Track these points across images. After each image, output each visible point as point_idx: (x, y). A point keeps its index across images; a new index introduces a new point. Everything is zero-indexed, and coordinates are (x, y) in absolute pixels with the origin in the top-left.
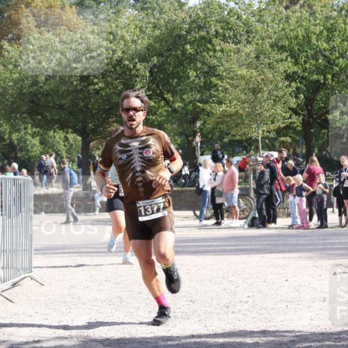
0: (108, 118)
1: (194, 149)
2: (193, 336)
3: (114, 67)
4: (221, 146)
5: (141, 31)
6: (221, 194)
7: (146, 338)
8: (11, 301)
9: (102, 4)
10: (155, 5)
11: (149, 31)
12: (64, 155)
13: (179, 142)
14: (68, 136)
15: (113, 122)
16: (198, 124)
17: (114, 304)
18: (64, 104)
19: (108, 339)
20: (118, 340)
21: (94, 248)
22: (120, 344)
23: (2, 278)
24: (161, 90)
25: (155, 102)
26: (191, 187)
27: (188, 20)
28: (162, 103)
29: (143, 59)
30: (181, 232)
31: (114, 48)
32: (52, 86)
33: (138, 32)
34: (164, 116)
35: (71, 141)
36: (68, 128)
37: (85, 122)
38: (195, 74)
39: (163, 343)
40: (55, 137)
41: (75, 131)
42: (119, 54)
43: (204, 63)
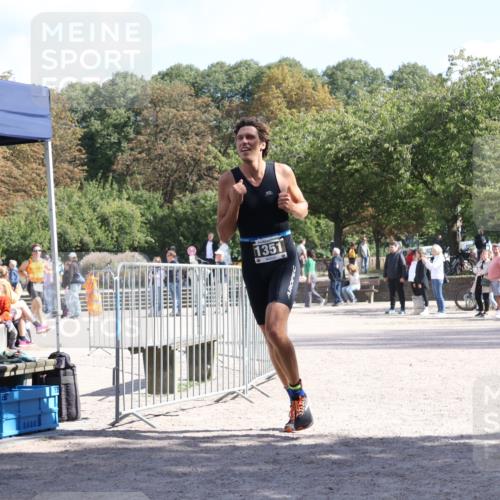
0: (363, 202)
2: (462, 437)
3: (370, 147)
5: (399, 109)
6: (488, 283)
7: (411, 438)
8: (267, 396)
9: (356, 82)
10: (411, 82)
11: (406, 109)
12: (317, 241)
13: (438, 227)
14: (320, 221)
15: (368, 206)
16: (459, 209)
17: (374, 401)
18: (317, 187)
19: (371, 438)
20: (381, 439)
21: (351, 340)
22: (383, 443)
25: (413, 185)
27: (449, 97)
28: (421, 186)
29: (404, 140)
31: (371, 127)
32: (304, 169)
33: (395, 111)
34: (421, 198)
35: (323, 226)
36: (320, 213)
37: (338, 207)
38: (457, 155)
39: (429, 444)
40: (306, 223)
41: (328, 216)
42: (375, 134)
43: (467, 143)
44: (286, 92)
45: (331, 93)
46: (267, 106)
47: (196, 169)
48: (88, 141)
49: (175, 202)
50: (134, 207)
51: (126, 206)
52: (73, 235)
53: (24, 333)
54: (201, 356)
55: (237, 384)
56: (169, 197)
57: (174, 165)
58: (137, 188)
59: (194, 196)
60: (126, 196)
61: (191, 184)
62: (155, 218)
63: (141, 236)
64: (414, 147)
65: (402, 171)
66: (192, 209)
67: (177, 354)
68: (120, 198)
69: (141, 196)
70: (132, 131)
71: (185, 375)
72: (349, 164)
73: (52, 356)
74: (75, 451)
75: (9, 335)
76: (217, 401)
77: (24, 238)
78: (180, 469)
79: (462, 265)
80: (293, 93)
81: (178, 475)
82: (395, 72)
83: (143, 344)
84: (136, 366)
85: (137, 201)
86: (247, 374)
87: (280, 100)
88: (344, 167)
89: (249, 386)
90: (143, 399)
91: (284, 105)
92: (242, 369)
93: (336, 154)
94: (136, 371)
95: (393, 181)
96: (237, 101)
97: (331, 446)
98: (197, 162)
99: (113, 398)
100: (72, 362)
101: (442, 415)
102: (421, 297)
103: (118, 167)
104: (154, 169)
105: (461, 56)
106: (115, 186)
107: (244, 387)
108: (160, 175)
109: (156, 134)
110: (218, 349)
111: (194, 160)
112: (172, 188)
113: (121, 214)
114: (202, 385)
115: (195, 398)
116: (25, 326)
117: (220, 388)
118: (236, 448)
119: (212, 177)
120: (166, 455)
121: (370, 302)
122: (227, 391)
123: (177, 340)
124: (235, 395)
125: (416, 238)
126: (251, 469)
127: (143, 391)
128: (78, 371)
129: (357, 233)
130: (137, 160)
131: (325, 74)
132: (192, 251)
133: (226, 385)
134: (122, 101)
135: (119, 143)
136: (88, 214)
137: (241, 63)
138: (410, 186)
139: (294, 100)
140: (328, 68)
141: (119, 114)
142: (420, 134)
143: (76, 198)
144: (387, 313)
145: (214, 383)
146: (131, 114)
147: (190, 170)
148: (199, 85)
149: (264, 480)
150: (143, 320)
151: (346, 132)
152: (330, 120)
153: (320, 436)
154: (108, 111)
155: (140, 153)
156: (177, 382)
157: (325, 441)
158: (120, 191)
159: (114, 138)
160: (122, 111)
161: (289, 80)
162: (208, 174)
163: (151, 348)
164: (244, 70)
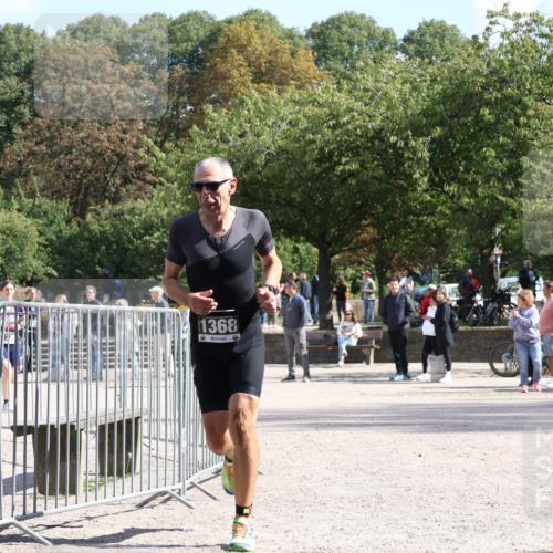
0: (360, 220)
1: (491, 267)
3: (371, 140)
4: (533, 263)
5: (415, 88)
8: (214, 498)
13: (469, 256)
14: (298, 246)
15: (368, 226)
16: (498, 230)
17: (369, 506)
21: (338, 418)
23: (200, 461)
24: (440, 177)
25: (432, 196)
26: (486, 325)
27: (485, 70)
28: (443, 197)
29: (419, 131)
30: (471, 394)
31: (372, 112)
32: (276, 171)
34: (443, 215)
35: (303, 253)
36: (298, 234)
37: (325, 226)
38: (494, 154)
41: (310, 239)
42: (379, 122)
43: (509, 137)
44: (253, 59)
45: (317, 62)
46: (225, 77)
47: (120, 169)
49: (89, 216)
50: (29, 221)
51: (17, 220)
54: (119, 441)
55: (169, 481)
56: (79, 210)
57: (88, 162)
58: (32, 195)
59: (118, 207)
60: (16, 206)
61: (113, 190)
62: (58, 237)
63: (35, 264)
64: (433, 141)
65: (417, 175)
66: (114, 226)
68: (8, 208)
69: (39, 206)
70: (27, 111)
71: (93, 467)
72: (339, 163)
76: (141, 506)
79: (501, 312)
80: (263, 60)
82: (412, 33)
83: (31, 422)
84: (20, 454)
85: (31, 214)
86: (184, 466)
87: (243, 70)
88: (332, 168)
89: (188, 484)
90: (30, 501)
91: (249, 78)
92: (177, 459)
93: (321, 149)
94: (20, 460)
95: (404, 191)
96: (180, 70)
98: (122, 158)
101: (465, 528)
102: (441, 357)
104: (59, 167)
105: (504, 13)
107: (180, 486)
108: (67, 177)
110: (144, 428)
111: (118, 155)
112: (86, 195)
113: (9, 232)
114: (119, 482)
115: (108, 500)
117: (145, 486)
119: (144, 180)
121: (368, 363)
122: (154, 490)
123: (82, 416)
124: (166, 497)
125: (436, 271)
127: (31, 490)
129: (352, 263)
130: (32, 153)
131: (310, 34)
133: (153, 483)
134: (12, 67)
135: (9, 128)
137: (189, 15)
138: (428, 197)
139: (263, 69)
140: (315, 25)
141: (8, 86)
142: (441, 123)
144: (392, 379)
145: (136, 479)
146: (25, 86)
147: (112, 169)
151: (336, 117)
152: (313, 102)
155: (38, 143)
156: (81, 479)
158: (7, 198)
160: (13, 81)
161: (256, 41)
162: (138, 176)
163: (43, 428)
164: (191, 25)
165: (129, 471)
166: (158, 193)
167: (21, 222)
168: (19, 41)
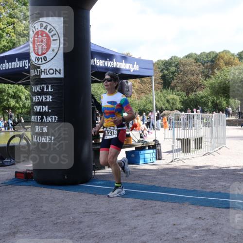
44: (225, 60)
45: (239, 60)
46: (219, 65)
47: (196, 85)
48: (163, 77)
49: (190, 95)
51: (175, 97)
52: (159, 106)
53: (145, 134)
54: (199, 142)
55: (210, 150)
56: (188, 94)
57: (189, 84)
58: (178, 91)
59: (195, 93)
61: (195, 89)
62: (183, 100)
63: (179, 106)
66: (195, 97)
67: (191, 141)
68: (173, 94)
69: (179, 93)
70: (177, 74)
71: (194, 147)
73: (154, 141)
74: (161, 169)
75: (141, 134)
76: (204, 155)
77: (144, 106)
78: (193, 175)
80: (227, 61)
81: (192, 177)
83: (181, 138)
85: (178, 95)
86: (213, 147)
89: (214, 151)
90: (181, 154)
91: (224, 64)
92: (211, 146)
93: (241, 79)
94: (179, 146)
96: (209, 64)
97: (240, 170)
98: (196, 83)
99: (172, 154)
100: (160, 142)
103: (172, 85)
104: (183, 85)
106: (171, 90)
107: (212, 151)
108: (185, 87)
109: (184, 75)
110: (203, 139)
112: (189, 91)
113: (173, 99)
114: (199, 150)
115: (197, 154)
116: (145, 132)
118: (210, 169)
120: (188, 171)
122: (207, 152)
123: (191, 137)
124: (209, 154)
126: (215, 176)
127: (181, 152)
128: (161, 145)
130: (178, 82)
131: (238, 54)
132: (195, 110)
133: (206, 150)
134: (174, 65)
135: (173, 78)
136: (163, 98)
139: (227, 63)
140: (239, 53)
141: (173, 69)
143: (159, 94)
145: (203, 150)
147: (194, 85)
148: (197, 59)
149: (219, 179)
150: (181, 131)
152: (239, 69)
153: (238, 166)
154: (169, 68)
155: (179, 80)
156: (191, 149)
157: (239, 168)
158: (173, 92)
159: (171, 76)
160: (174, 68)
161: (226, 57)
162: (200, 86)
163: (183, 139)
164: (212, 54)
165: (201, 147)
166: (204, 90)
167: (176, 97)
168: (175, 59)
